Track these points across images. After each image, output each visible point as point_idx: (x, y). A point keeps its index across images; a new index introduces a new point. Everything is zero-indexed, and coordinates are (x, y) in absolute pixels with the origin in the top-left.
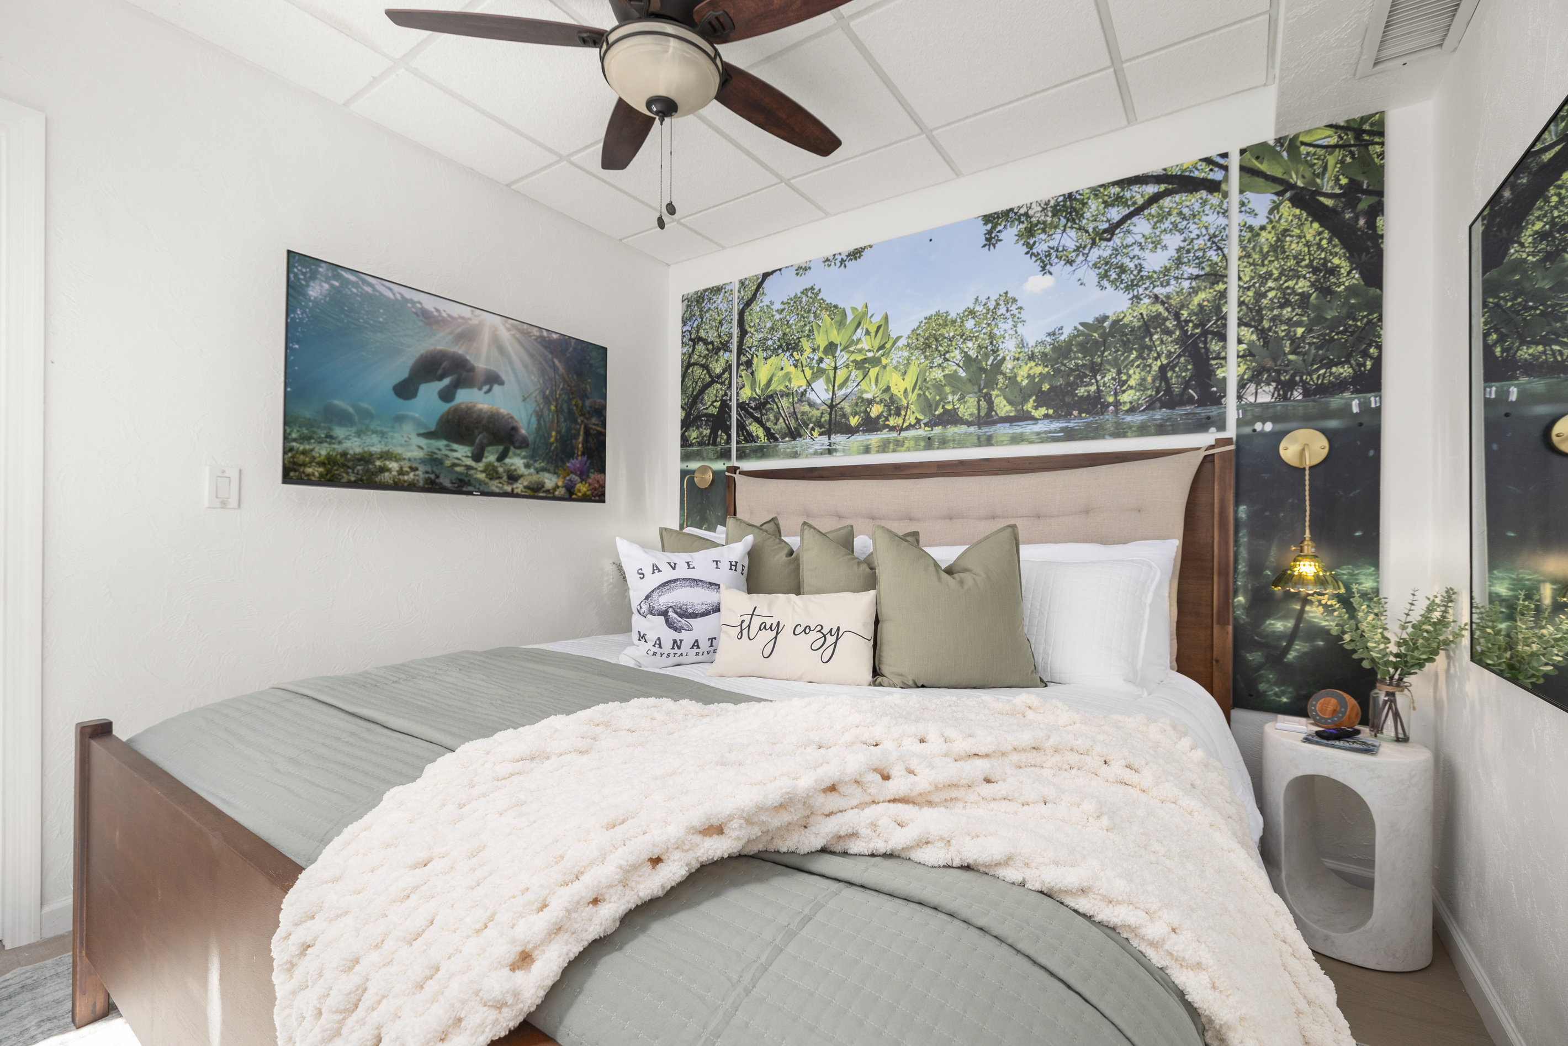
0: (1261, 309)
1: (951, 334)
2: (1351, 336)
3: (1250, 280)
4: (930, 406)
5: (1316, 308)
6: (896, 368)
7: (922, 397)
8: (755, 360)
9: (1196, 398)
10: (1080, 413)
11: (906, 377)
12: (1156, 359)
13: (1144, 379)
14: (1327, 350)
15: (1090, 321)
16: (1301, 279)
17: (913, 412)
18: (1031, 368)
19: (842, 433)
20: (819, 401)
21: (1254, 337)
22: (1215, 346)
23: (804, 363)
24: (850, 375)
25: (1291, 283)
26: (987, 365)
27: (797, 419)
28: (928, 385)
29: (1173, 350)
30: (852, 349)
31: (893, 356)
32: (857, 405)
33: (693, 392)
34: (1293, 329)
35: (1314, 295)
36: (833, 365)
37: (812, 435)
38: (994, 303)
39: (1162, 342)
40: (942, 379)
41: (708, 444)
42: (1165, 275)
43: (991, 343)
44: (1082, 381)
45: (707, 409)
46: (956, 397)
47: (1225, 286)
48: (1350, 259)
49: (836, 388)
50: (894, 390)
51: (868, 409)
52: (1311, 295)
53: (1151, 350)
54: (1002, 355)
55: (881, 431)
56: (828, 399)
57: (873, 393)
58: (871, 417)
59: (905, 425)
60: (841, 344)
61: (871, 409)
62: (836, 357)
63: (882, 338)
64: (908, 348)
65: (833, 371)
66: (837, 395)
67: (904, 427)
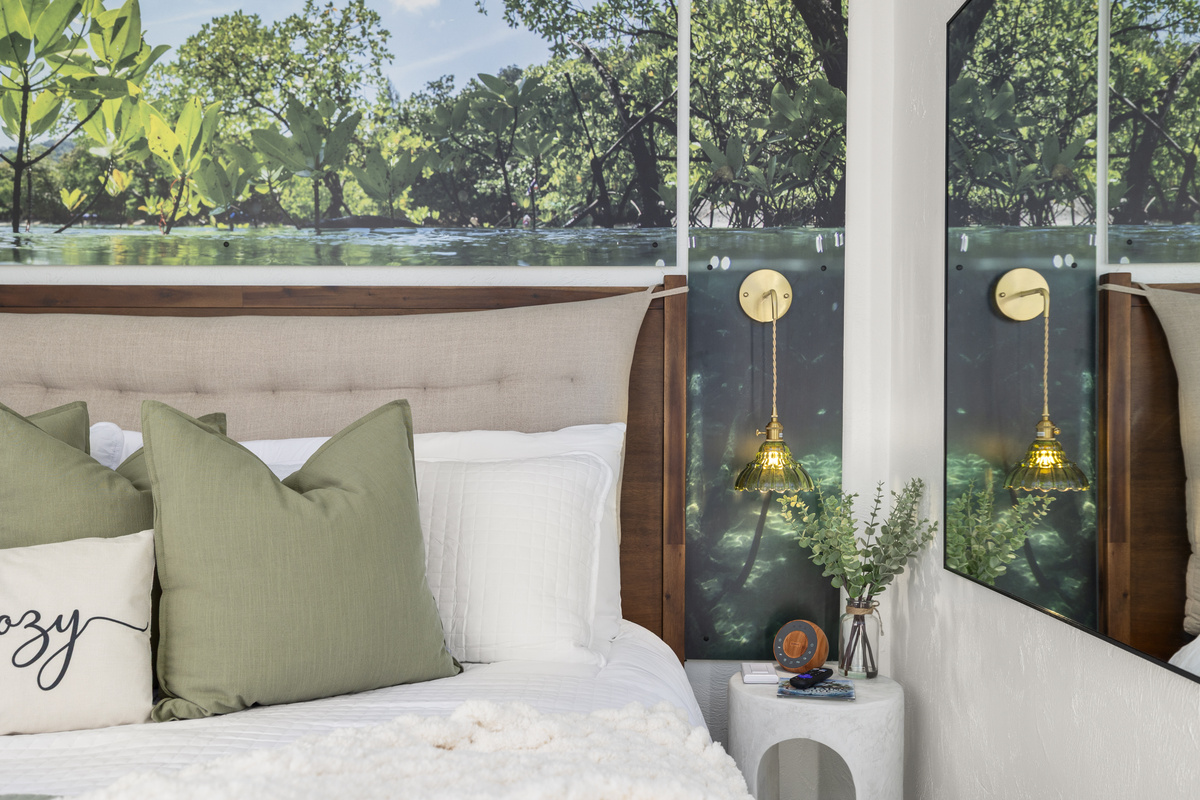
0: (716, 96)
1: (265, 58)
2: (815, 148)
3: (705, 51)
4: (227, 185)
5: (780, 105)
6: (157, 105)
7: (211, 168)
9: (640, 214)
10: (481, 222)
11: (178, 126)
12: (588, 148)
13: (571, 178)
14: (790, 165)
15: (495, 73)
16: (763, 61)
17: (194, 194)
18: (404, 138)
19: (45, 220)
21: (709, 134)
22: (663, 140)
24: (58, 107)
25: (751, 65)
26: (329, 123)
28: (221, 146)
29: (610, 138)
30: (63, 54)
31: (152, 82)
32: (76, 166)
34: (753, 130)
35: (777, 86)
36: (20, 80)
38: (341, 16)
39: (595, 122)
40: (249, 137)
42: (599, 21)
43: (337, 85)
44: (483, 170)
46: (276, 174)
47: (674, 53)
48: (814, 44)
49: (29, 129)
50: (155, 147)
51: (102, 179)
52: (773, 85)
53: (581, 134)
54: (355, 109)
55: (130, 223)
56: (11, 148)
57: (111, 148)
58: (107, 193)
59: (179, 216)
60: (36, 42)
61: (107, 178)
62: (26, 65)
63: (127, 44)
64: (181, 72)
65: (21, 93)
66: (31, 144)
67: (176, 219)
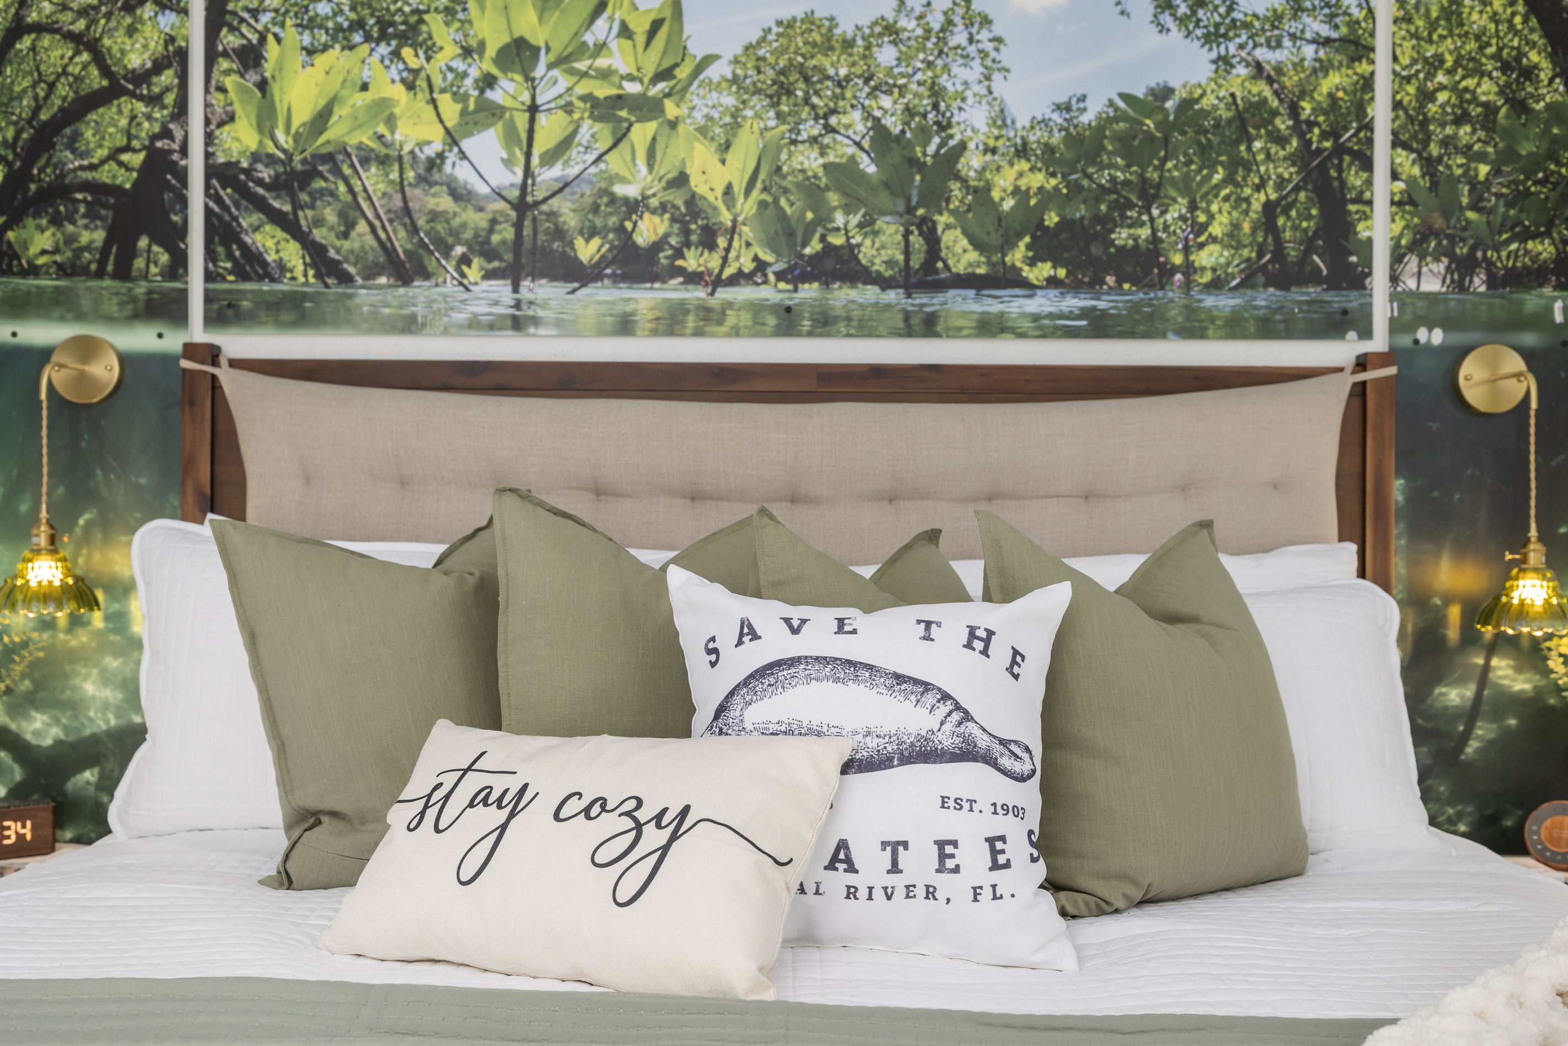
0: (1425, 123)
1: (843, 72)
2: (1554, 189)
3: (1411, 65)
4: (791, 234)
5: (1508, 134)
6: (702, 131)
7: (771, 212)
8: (272, 50)
9: (1325, 272)
10: (1119, 282)
11: (729, 157)
12: (1259, 188)
13: (1236, 226)
14: (1521, 211)
15: (1140, 92)
16: (1486, 79)
17: (748, 244)
18: (1021, 175)
19: (554, 278)
20: (482, 189)
21: (1416, 171)
22: (1355, 179)
23: (437, 81)
24: (575, 132)
25: (1470, 83)
26: (925, 154)
27: (414, 230)
28: (784, 183)
29: (1286, 176)
30: (582, 65)
31: (696, 101)
32: (595, 209)
33: (36, 111)
34: (1473, 165)
35: (1503, 111)
36: (526, 97)
37: (463, 275)
38: (941, 18)
39: (1268, 156)
40: (820, 172)
41: (100, 274)
42: (1274, 27)
43: (935, 107)
44: (1123, 216)
45: (92, 167)
46: (855, 220)
47: (1370, 68)
48: (1553, 57)
49: (535, 160)
50: (698, 184)
51: (629, 225)
52: (1499, 108)
53: (1249, 170)
54: (958, 137)
55: (664, 282)
56: (512, 185)
57: (641, 185)
58: (634, 244)
59: (728, 272)
60: (548, 49)
61: (635, 224)
62: (533, 80)
63: (665, 53)
64: (734, 88)
65: (527, 115)
66: (539, 179)
67: (725, 276)
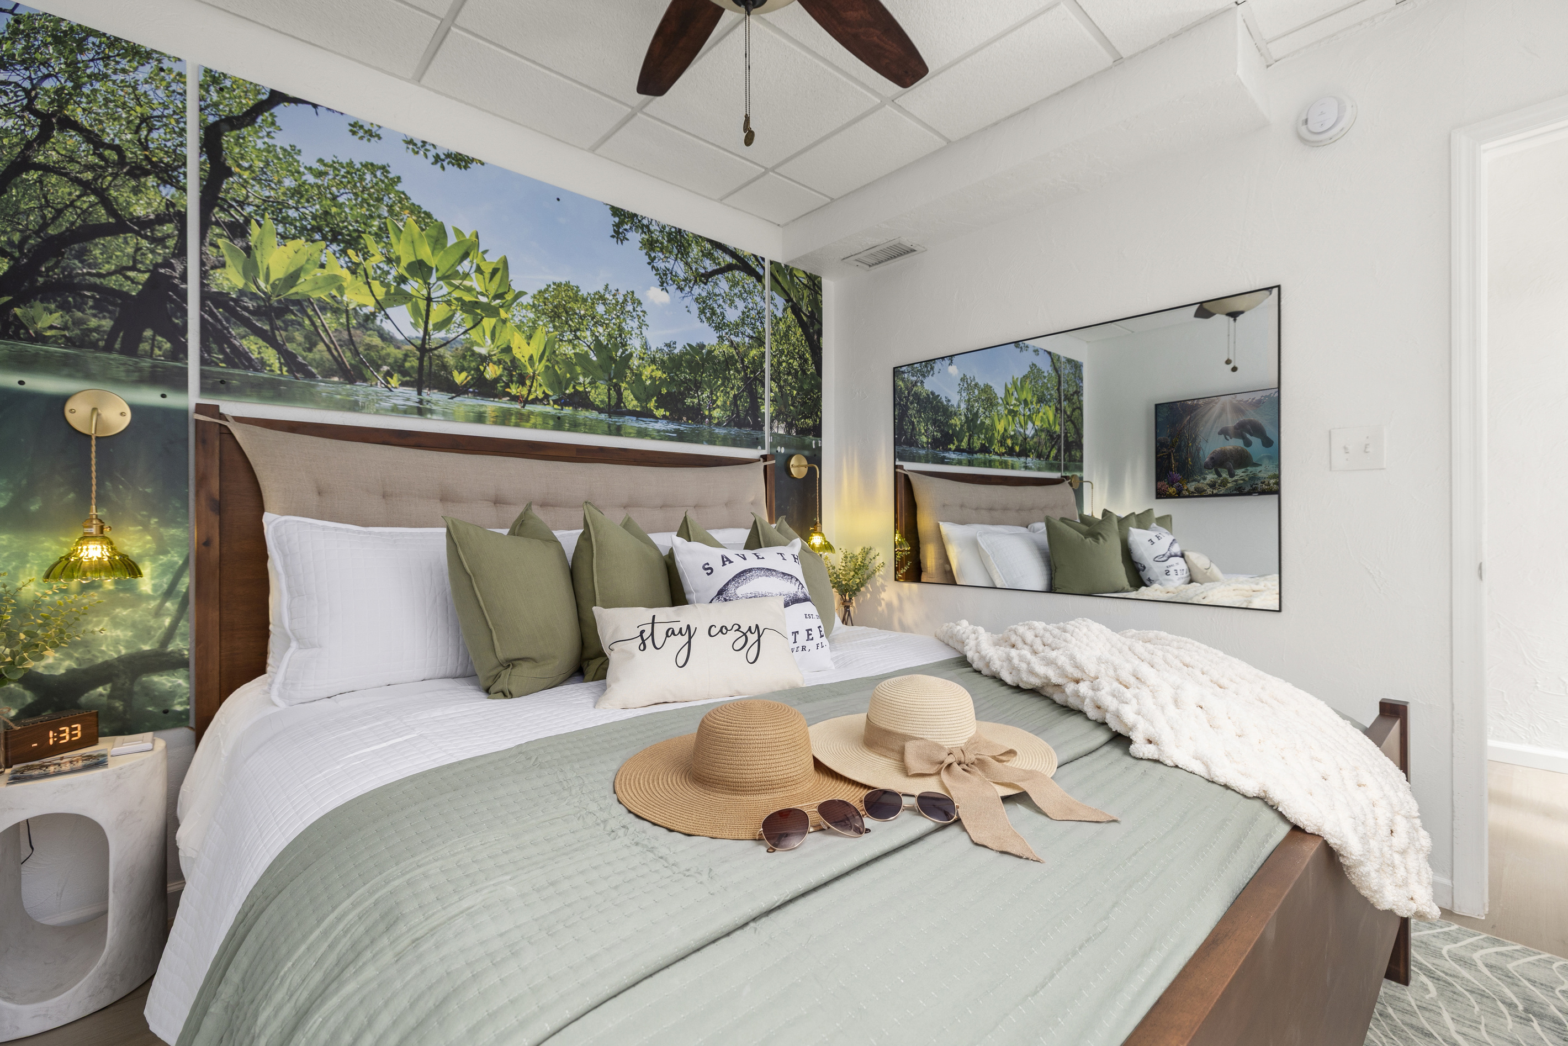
0: (779, 373)
1: (582, 312)
2: (812, 402)
3: (775, 351)
4: (560, 383)
5: (801, 381)
7: (550, 371)
8: (254, 230)
9: (751, 423)
10: (688, 420)
11: (531, 342)
12: (732, 389)
13: (725, 402)
14: (804, 408)
15: (694, 345)
16: (795, 360)
18: (653, 371)
19: (441, 389)
20: (400, 337)
21: (777, 390)
22: (760, 390)
23: (371, 272)
24: (453, 316)
25: (791, 361)
26: (616, 356)
27: (356, 353)
28: (557, 359)
29: (740, 385)
30: (457, 282)
31: (515, 312)
32: (464, 357)
33: (44, 225)
34: (792, 390)
36: (425, 292)
37: (388, 382)
38: (622, 297)
39: (735, 377)
40: (573, 356)
41: (109, 348)
42: (736, 328)
43: (620, 336)
44: (689, 393)
45: (99, 275)
46: (588, 380)
47: (764, 350)
48: (812, 356)
49: (430, 327)
50: (516, 353)
51: (482, 368)
52: (799, 372)
53: (729, 382)
54: (629, 351)
55: (500, 399)
56: (417, 337)
57: (488, 349)
58: (485, 377)
59: (531, 397)
60: (437, 270)
61: (485, 368)
62: (429, 284)
63: (499, 286)
64: (534, 310)
65: (426, 302)
66: (432, 337)
67: (529, 399)
